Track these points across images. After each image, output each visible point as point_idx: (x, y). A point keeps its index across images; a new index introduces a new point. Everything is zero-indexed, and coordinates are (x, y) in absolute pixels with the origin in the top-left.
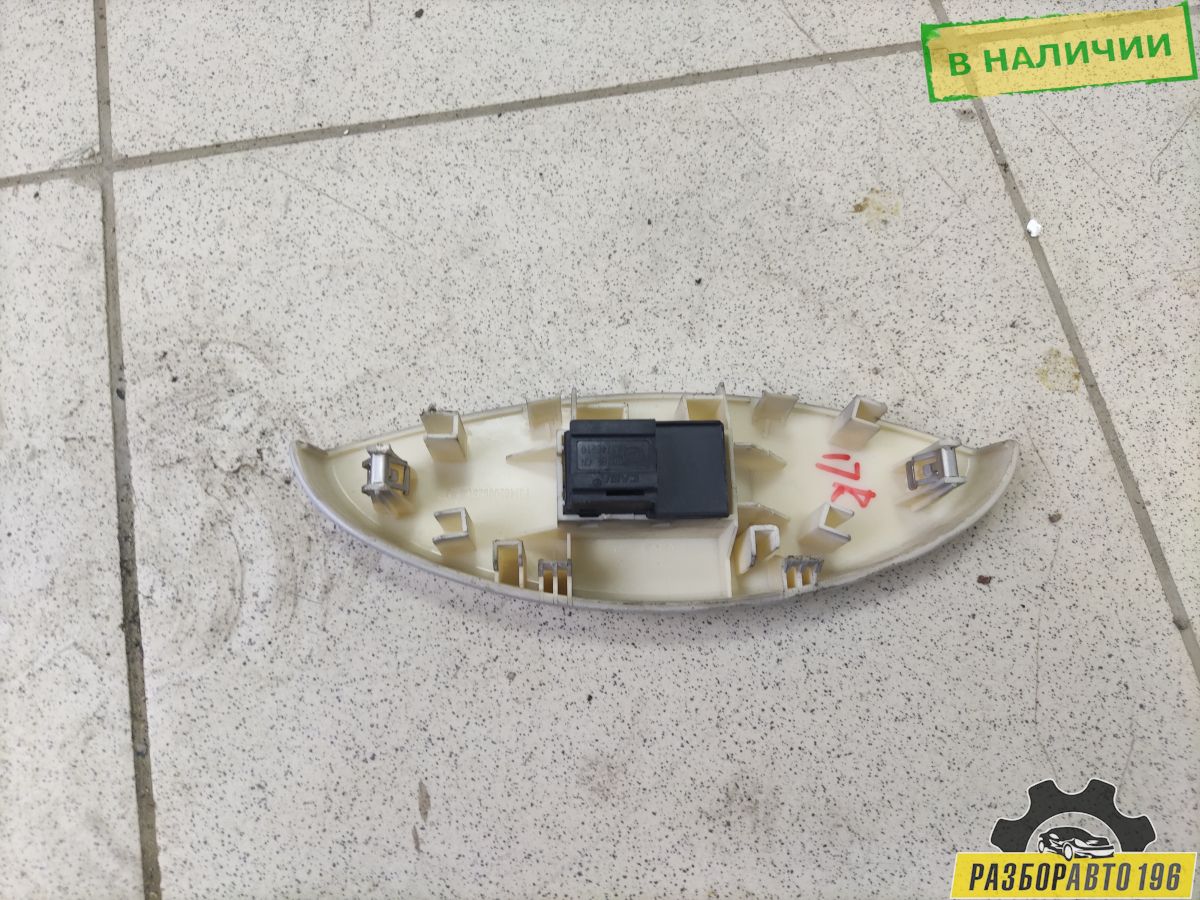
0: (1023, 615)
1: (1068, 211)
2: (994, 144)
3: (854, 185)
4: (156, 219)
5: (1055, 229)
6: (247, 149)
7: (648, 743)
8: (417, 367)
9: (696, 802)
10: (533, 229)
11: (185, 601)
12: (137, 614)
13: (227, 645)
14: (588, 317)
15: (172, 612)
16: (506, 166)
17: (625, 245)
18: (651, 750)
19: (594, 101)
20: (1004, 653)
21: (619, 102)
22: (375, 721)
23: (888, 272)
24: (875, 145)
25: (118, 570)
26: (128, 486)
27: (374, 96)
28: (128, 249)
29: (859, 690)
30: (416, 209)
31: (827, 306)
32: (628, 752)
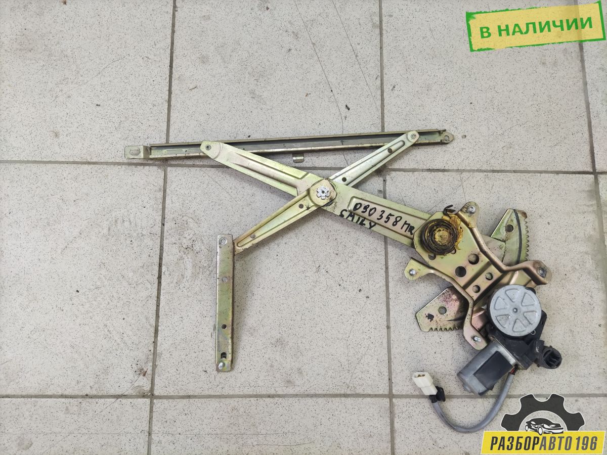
0: (353, 317)
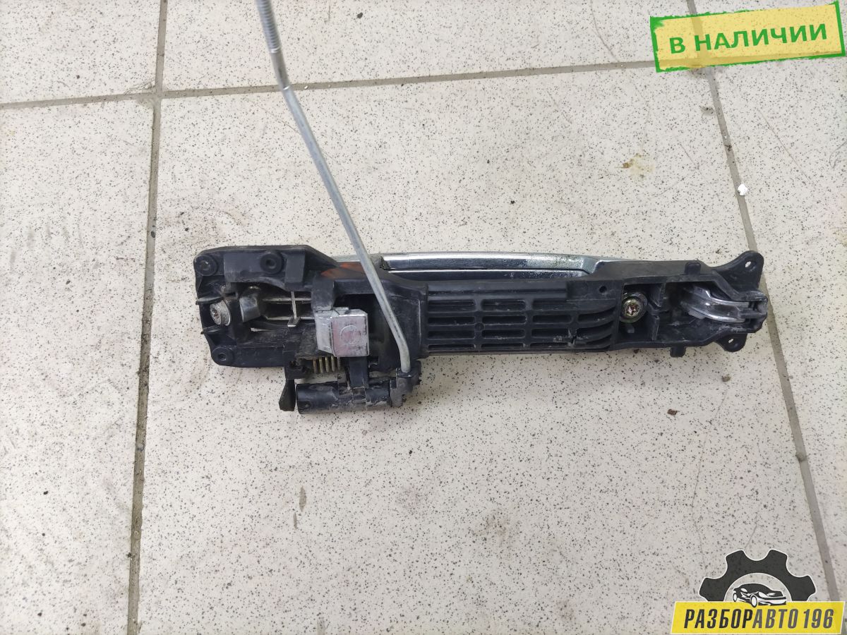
1: (768, 181)
2: (724, 131)
3: (625, 149)
4: (184, 131)
5: (756, 192)
6: (244, 93)
7: (442, 484)
8: (331, 238)
9: (467, 524)
10: (414, 159)
11: (177, 363)
12: (148, 367)
13: (198, 392)
14: (442, 218)
15: (169, 368)
16: (402, 118)
17: (471, 175)
18: (444, 488)
19: (464, 81)
20: (678, 460)
21: (479, 83)
22: (279, 448)
23: (639, 209)
24: (643, 125)
25: (140, 340)
26: (151, 290)
27: (325, 66)
28: (166, 147)
29: (581, 470)
30: (343, 139)
31: (596, 227)
32: (429, 488)
